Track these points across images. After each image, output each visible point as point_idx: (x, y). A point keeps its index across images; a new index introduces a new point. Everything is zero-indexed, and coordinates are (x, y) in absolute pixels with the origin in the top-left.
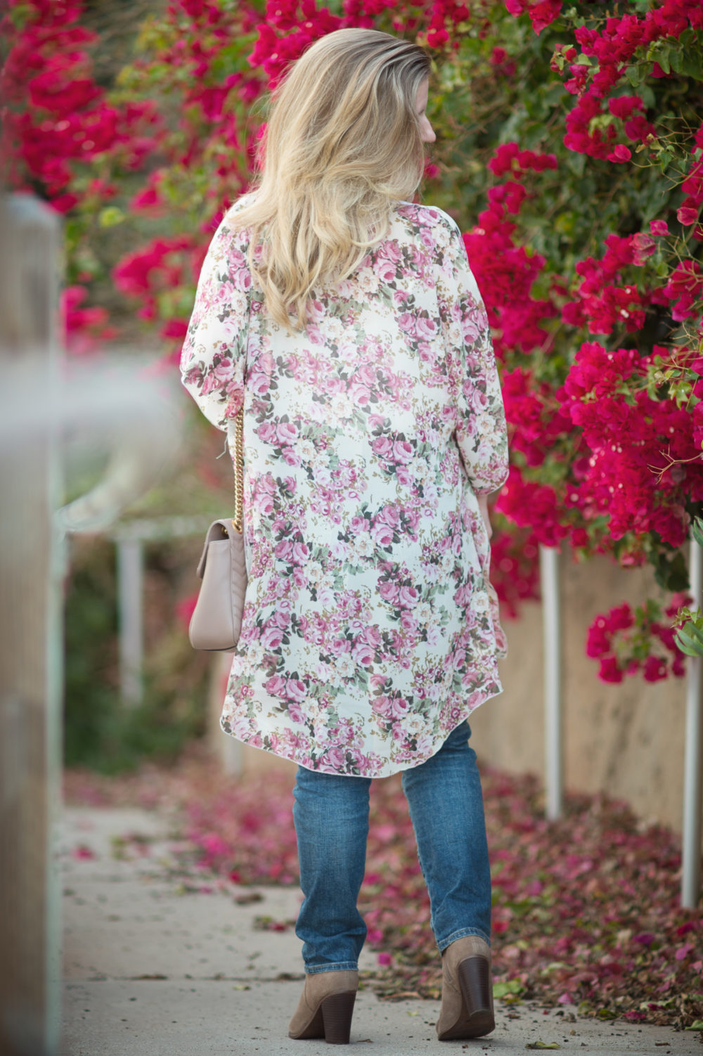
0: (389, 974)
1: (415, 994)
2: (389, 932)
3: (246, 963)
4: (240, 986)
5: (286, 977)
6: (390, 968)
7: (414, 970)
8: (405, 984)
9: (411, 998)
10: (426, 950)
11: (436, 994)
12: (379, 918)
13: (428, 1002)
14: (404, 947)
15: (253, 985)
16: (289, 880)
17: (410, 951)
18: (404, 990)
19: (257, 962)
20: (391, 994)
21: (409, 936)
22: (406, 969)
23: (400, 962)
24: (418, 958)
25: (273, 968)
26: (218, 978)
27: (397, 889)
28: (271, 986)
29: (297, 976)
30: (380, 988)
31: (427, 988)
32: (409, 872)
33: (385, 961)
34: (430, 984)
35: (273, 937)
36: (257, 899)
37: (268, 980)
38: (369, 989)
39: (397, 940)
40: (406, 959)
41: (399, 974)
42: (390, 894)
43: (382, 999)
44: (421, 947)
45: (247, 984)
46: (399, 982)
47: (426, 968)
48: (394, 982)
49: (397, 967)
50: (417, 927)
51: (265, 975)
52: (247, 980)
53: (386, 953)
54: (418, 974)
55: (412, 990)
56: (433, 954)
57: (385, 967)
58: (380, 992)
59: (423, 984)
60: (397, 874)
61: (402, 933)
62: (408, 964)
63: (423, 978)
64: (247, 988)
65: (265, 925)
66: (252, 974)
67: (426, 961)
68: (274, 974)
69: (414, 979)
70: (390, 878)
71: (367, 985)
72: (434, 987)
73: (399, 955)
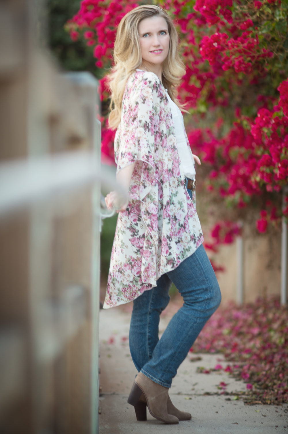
0: (251, 393)
1: (260, 402)
2: (252, 374)
3: (191, 387)
4: (187, 398)
5: (208, 394)
6: (251, 390)
7: (261, 391)
8: (257, 397)
9: (258, 404)
10: (267, 383)
11: (269, 402)
12: (249, 369)
13: (265, 406)
14: (258, 381)
15: (193, 397)
16: (213, 351)
17: (260, 383)
18: (256, 400)
19: (196, 387)
20: (250, 402)
21: (261, 376)
22: (258, 391)
23: (256, 387)
24: (263, 386)
25: (203, 390)
26: (179, 394)
27: (258, 356)
28: (201, 397)
29: (212, 393)
30: (246, 399)
31: (265, 400)
32: (263, 348)
33: (250, 387)
34: (267, 398)
35: (204, 376)
36: (199, 359)
37: (200, 395)
38: (242, 399)
39: (255, 378)
40: (258, 386)
41: (255, 393)
42: (254, 358)
43: (246, 404)
44: (265, 381)
45: (190, 397)
46: (254, 397)
47: (266, 391)
48: (252, 396)
49: (254, 390)
50: (264, 373)
51: (199, 393)
52: (191, 395)
53: (250, 384)
54: (263, 393)
55: (260, 400)
56: (270, 384)
57: (249, 390)
58: (246, 401)
59: (264, 398)
60: (258, 349)
61: (258, 375)
62: (258, 388)
63: (264, 395)
64: (190, 399)
65: (201, 371)
66: (193, 392)
67: (267, 387)
68: (202, 392)
69: (261, 395)
70: (255, 350)
71: (241, 398)
72: (268, 399)
73: (256, 385)
